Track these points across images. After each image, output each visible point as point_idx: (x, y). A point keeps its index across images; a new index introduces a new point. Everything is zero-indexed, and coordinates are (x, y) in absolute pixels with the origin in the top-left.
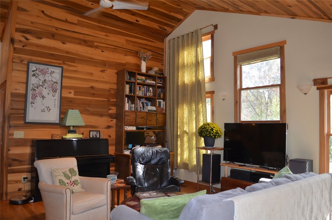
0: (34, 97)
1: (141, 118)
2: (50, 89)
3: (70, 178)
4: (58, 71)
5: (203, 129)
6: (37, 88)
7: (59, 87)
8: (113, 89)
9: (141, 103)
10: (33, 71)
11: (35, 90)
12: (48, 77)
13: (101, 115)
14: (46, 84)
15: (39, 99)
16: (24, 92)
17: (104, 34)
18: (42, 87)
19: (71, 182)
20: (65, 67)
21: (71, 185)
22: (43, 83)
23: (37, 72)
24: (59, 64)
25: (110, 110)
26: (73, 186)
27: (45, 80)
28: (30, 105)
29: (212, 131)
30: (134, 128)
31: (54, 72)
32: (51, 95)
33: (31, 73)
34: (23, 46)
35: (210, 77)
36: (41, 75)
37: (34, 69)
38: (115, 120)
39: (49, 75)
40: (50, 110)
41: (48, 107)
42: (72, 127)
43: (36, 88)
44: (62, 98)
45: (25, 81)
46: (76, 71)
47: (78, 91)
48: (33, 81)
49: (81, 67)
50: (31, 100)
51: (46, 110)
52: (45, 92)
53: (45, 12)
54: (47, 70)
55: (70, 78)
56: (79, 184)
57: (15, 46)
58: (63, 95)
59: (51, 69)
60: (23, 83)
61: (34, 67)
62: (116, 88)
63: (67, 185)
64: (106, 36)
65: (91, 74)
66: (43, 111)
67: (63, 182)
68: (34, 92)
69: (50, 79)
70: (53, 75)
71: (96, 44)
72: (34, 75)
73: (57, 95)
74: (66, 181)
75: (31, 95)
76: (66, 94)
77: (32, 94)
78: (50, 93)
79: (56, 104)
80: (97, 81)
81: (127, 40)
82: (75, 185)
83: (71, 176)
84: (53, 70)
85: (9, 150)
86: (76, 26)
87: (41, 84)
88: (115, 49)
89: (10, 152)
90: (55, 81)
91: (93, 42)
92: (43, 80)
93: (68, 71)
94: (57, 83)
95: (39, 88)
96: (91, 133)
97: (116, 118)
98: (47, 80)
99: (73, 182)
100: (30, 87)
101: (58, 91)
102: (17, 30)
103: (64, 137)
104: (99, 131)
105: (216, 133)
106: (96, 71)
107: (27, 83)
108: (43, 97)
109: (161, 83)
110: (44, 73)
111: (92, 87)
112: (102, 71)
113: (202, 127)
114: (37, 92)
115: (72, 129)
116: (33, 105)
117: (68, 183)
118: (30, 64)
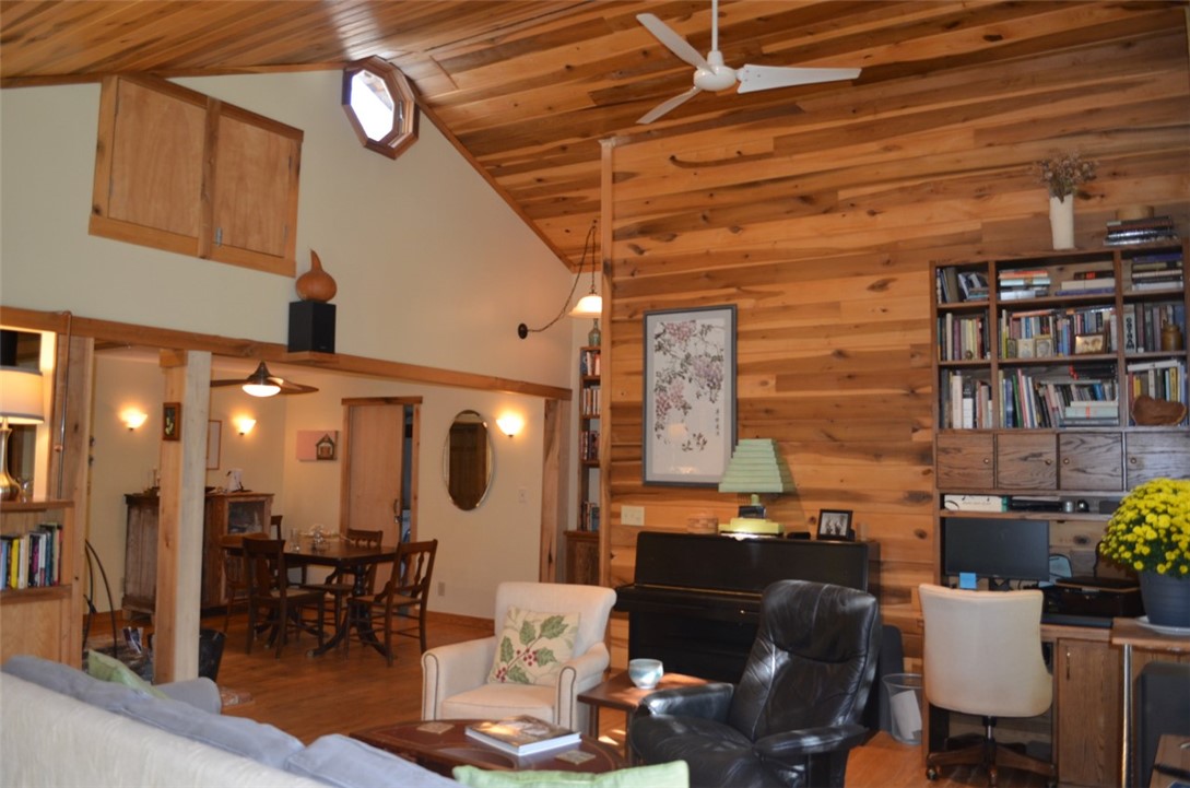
0: (664, 408)
1: (1025, 459)
2: (704, 381)
3: (530, 641)
4: (720, 322)
6: (670, 382)
7: (726, 369)
9: (1050, 388)
10: (658, 336)
11: (663, 389)
12: (695, 347)
14: (691, 368)
15: (675, 413)
16: (640, 399)
17: (873, 146)
18: (680, 379)
19: (528, 651)
20: (745, 304)
21: (525, 659)
22: (682, 365)
23: (667, 336)
24: (729, 297)
25: (915, 430)
26: (530, 664)
27: (688, 357)
28: (655, 433)
30: (994, 505)
31: (709, 327)
32: (705, 399)
33: (652, 343)
34: (633, 275)
36: (677, 345)
37: (659, 329)
39: (696, 339)
40: (705, 443)
41: (700, 436)
42: (755, 497)
43: (665, 384)
44: (737, 405)
45: (640, 368)
46: (786, 308)
47: (788, 374)
48: (659, 363)
49: (792, 293)
50: (655, 420)
51: (694, 442)
52: (689, 391)
53: (678, 158)
54: (692, 326)
55: (764, 335)
56: (550, 664)
57: (618, 279)
58: (743, 394)
59: (703, 319)
60: (637, 373)
61: (658, 324)
63: (515, 655)
64: (888, 149)
65: (835, 307)
66: (687, 448)
67: (510, 645)
68: (662, 394)
69: (701, 349)
70: (710, 337)
71: (843, 195)
72: (659, 347)
73: (724, 395)
74: (518, 645)
75: (655, 405)
76: (751, 389)
77: (657, 401)
78: (702, 392)
79: (722, 423)
80: (857, 326)
81: (979, 133)
82: (535, 664)
83: (537, 635)
84: (707, 322)
85: (612, 556)
86: (772, 160)
87: (678, 369)
88: (926, 187)
89: (614, 562)
90: (714, 353)
91: (834, 191)
92: (682, 355)
93: (755, 314)
94: (719, 359)
95: (674, 381)
96: (825, 517)
98: (693, 355)
99: (534, 653)
100: (653, 381)
101: (726, 384)
102: (616, 236)
104: (850, 513)
106: (854, 294)
107: (644, 373)
108: (685, 407)
110: (683, 335)
111: (840, 354)
112: (881, 286)
114: (669, 394)
115: (755, 502)
116: (660, 431)
117: (518, 652)
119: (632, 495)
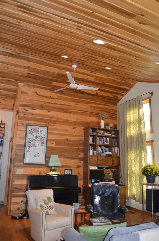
0: (30, 147)
1: (101, 160)
2: (40, 142)
3: (47, 204)
4: (45, 129)
5: (145, 169)
6: (32, 141)
7: (45, 140)
8: (81, 140)
9: (101, 149)
10: (30, 130)
11: (30, 142)
12: (39, 134)
13: (73, 159)
14: (37, 139)
15: (32, 148)
16: (24, 144)
17: (75, 103)
18: (34, 140)
19: (48, 207)
20: (49, 127)
21: (48, 209)
22: (35, 138)
23: (32, 131)
24: (46, 125)
25: (79, 155)
26: (49, 210)
27: (37, 136)
28: (27, 152)
29: (152, 171)
30: (96, 168)
31: (42, 130)
32: (40, 146)
33: (28, 132)
34: (24, 115)
35: (150, 130)
36: (34, 133)
37: (30, 129)
38: (83, 162)
39: (39, 132)
40: (39, 155)
41: (38, 154)
42: (53, 167)
43: (31, 141)
44: (47, 147)
45: (25, 137)
46: (56, 129)
47: (58, 142)
48: (29, 136)
49: (59, 126)
50: (28, 149)
51: (37, 155)
52: (36, 144)
53: (37, 93)
54: (38, 129)
55: (52, 134)
56: (53, 208)
57: (19, 115)
58: (48, 145)
59: (41, 128)
60: (23, 138)
61: (30, 128)
62: (83, 139)
63: (45, 208)
64: (76, 104)
65: (67, 131)
66: (35, 156)
67: (43, 206)
68: (30, 143)
69: (40, 135)
70: (42, 132)
71: (69, 110)
72: (30, 133)
73: (44, 146)
74: (45, 206)
75: (28, 146)
76: (50, 145)
78: (40, 144)
79: (43, 151)
80: (70, 135)
81: (90, 106)
82: (50, 209)
83: (48, 202)
84: (42, 129)
86: (57, 100)
87: (34, 138)
88: (83, 113)
89: (14, 183)
90: (43, 136)
91: (68, 109)
92: (36, 136)
93: (51, 129)
94: (44, 137)
95: (33, 141)
96: (66, 171)
97: (84, 161)
98: (38, 136)
99: (49, 207)
100: (28, 140)
101: (45, 143)
102: (21, 105)
103: (48, 174)
104: (71, 170)
105: (155, 173)
106: (69, 128)
107: (26, 138)
108: (35, 147)
109: (115, 135)
110: (36, 131)
111: (67, 140)
112: (73, 128)
113: (144, 168)
114: (32, 144)
115: (53, 168)
116: (29, 152)
117: (46, 207)
118: (28, 126)
119: (19, 167)
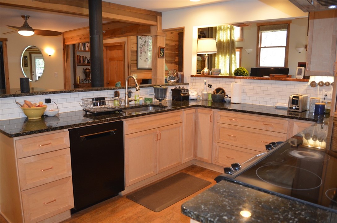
0: (141, 52)
2: (148, 47)
5: (238, 71)
8: (177, 45)
11: (141, 48)
12: (147, 39)
13: (172, 63)
14: (146, 44)
15: (143, 53)
16: (136, 49)
25: (175, 59)
27: (146, 41)
29: (244, 72)
32: (148, 51)
35: (240, 38)
36: (144, 38)
38: (178, 66)
39: (147, 37)
41: (148, 59)
45: (136, 42)
48: (140, 41)
50: (140, 55)
52: (146, 49)
60: (135, 43)
62: (178, 44)
66: (145, 61)
72: (140, 38)
75: (140, 51)
78: (148, 49)
79: (151, 56)
80: (169, 40)
87: (144, 44)
92: (145, 41)
95: (143, 46)
97: (178, 65)
100: (139, 46)
105: (246, 74)
106: (168, 33)
107: (137, 43)
108: (145, 52)
112: (171, 33)
113: (237, 70)
116: (141, 57)
119: (134, 72)
